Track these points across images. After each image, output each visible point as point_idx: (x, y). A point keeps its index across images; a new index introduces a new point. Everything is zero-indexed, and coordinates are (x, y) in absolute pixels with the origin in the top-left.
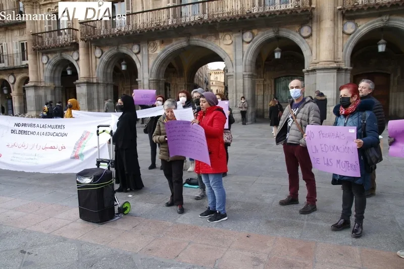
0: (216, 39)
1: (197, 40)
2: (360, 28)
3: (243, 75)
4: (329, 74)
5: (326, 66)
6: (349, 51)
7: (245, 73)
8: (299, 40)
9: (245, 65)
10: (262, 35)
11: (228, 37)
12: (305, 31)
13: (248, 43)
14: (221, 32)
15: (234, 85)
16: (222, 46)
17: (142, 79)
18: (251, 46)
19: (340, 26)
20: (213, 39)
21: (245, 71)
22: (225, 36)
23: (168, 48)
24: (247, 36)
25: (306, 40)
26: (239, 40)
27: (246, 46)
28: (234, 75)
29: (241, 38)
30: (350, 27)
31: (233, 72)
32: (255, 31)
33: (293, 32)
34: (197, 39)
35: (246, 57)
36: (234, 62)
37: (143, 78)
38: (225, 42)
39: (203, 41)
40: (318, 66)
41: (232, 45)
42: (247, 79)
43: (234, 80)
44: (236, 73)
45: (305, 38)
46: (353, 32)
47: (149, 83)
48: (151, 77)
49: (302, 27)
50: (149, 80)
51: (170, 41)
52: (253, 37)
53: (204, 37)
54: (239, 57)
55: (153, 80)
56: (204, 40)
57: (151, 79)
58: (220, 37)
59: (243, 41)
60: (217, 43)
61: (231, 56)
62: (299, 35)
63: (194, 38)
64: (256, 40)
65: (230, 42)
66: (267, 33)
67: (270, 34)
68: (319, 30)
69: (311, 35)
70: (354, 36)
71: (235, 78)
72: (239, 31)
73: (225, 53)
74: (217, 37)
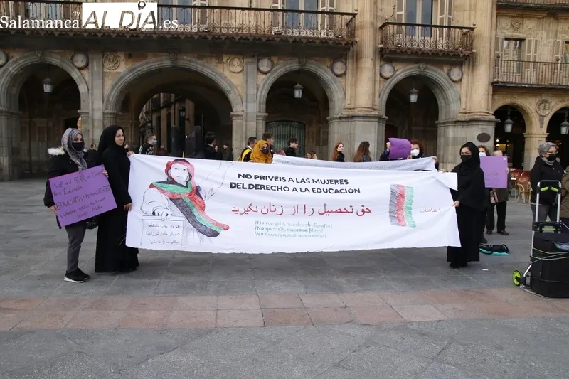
0: (218, 63)
1: (190, 61)
2: (397, 73)
3: (257, 116)
4: (370, 123)
5: (367, 113)
6: (385, 97)
7: (259, 114)
8: (330, 77)
9: (260, 103)
10: (285, 65)
11: (236, 62)
12: (339, 68)
13: (266, 73)
14: (227, 54)
15: (244, 130)
16: (227, 73)
17: (90, 110)
18: (268, 78)
19: (378, 67)
20: (214, 62)
21: (259, 112)
22: (232, 60)
23: (139, 66)
24: (265, 65)
25: (339, 78)
26: (252, 68)
27: (262, 77)
28: (244, 116)
29: (256, 66)
30: (387, 71)
31: (243, 111)
32: (275, 59)
33: (325, 67)
34: (189, 58)
35: (262, 92)
36: (244, 100)
37: (93, 110)
38: (233, 69)
39: (197, 63)
40: (356, 112)
41: (241, 74)
42: (261, 121)
43: (244, 123)
44: (247, 113)
45: (337, 76)
46: (392, 76)
47: (104, 117)
48: (107, 109)
49: (334, 63)
50: (104, 114)
51: (145, 57)
52: (272, 68)
53: (200, 57)
54: (252, 91)
55: (111, 114)
56: (200, 62)
57: (106, 111)
58: (224, 61)
59: (258, 69)
60: (220, 69)
61: (239, 89)
62: (330, 72)
63: (185, 57)
64: (276, 71)
65: (239, 69)
66: (290, 64)
67: (293, 65)
68: (357, 69)
69: (345, 74)
70: (391, 81)
71: (244, 120)
72: (253, 56)
73: (231, 85)
74: (220, 60)
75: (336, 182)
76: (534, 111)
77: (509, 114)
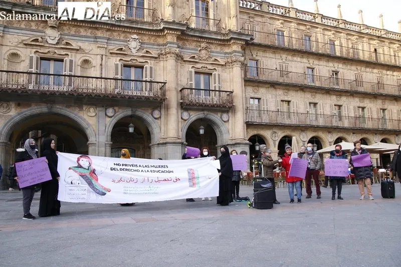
0: (80, 110)
1: (60, 109)
2: (191, 117)
3: (105, 144)
4: (176, 147)
5: (174, 141)
6: (185, 131)
7: (106, 142)
8: (151, 120)
9: (107, 136)
10: (123, 112)
11: (92, 110)
12: (156, 114)
13: (111, 117)
14: (86, 104)
15: (97, 152)
16: (85, 117)
18: (113, 120)
19: (180, 114)
20: (77, 110)
22: (89, 108)
23: (25, 112)
24: (110, 112)
25: (157, 120)
26: (102, 114)
27: (108, 119)
28: (97, 144)
29: (104, 112)
30: (186, 115)
31: (96, 141)
32: (116, 108)
33: (148, 114)
34: (60, 107)
35: (108, 129)
36: (97, 134)
38: (90, 114)
39: (66, 111)
40: (168, 140)
41: (94, 118)
42: (108, 147)
43: (97, 148)
44: (98, 142)
45: (156, 119)
46: (188, 119)
49: (153, 111)
51: (29, 106)
52: (115, 114)
53: (68, 106)
54: (102, 128)
55: (3, 143)
56: (67, 109)
58: (84, 109)
59: (106, 115)
60: (81, 114)
61: (94, 127)
62: (151, 116)
63: (58, 106)
64: (118, 115)
65: (94, 114)
66: (127, 111)
67: (128, 112)
68: (167, 115)
69: (160, 117)
70: (188, 122)
71: (97, 146)
72: (103, 107)
73: (88, 124)
74: (81, 108)
75: (162, 166)
76: (270, 138)
77: (257, 140)
